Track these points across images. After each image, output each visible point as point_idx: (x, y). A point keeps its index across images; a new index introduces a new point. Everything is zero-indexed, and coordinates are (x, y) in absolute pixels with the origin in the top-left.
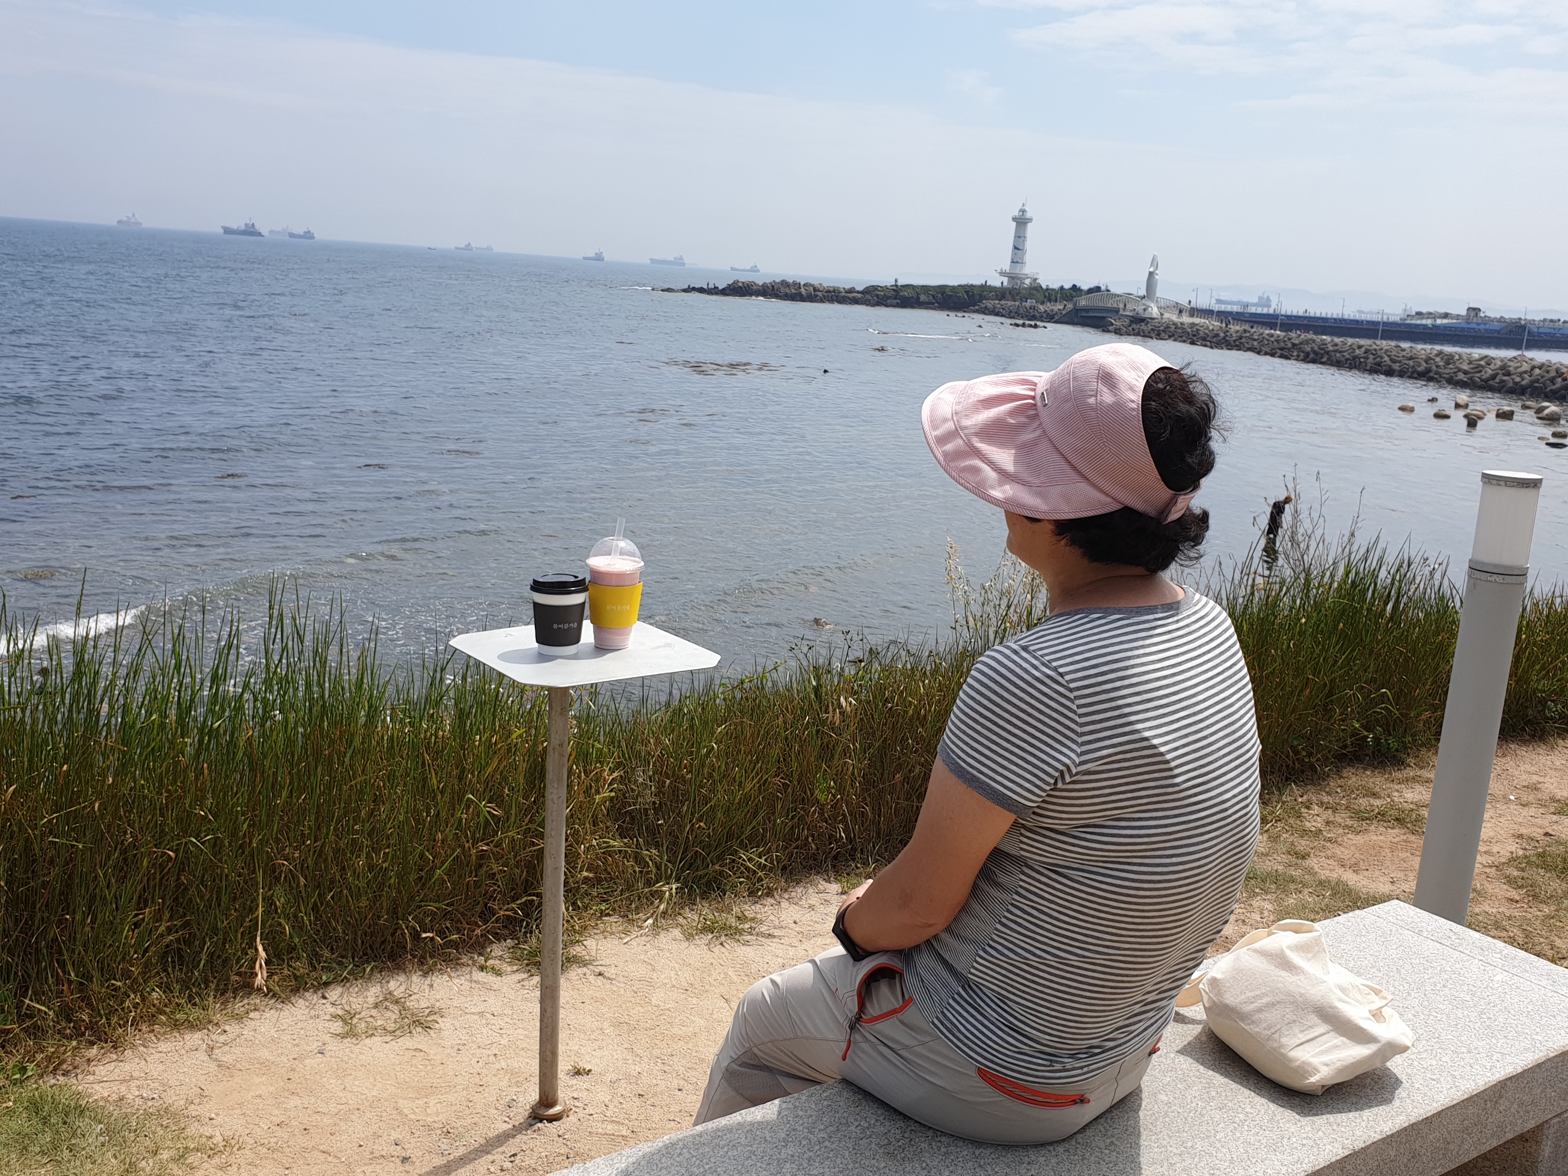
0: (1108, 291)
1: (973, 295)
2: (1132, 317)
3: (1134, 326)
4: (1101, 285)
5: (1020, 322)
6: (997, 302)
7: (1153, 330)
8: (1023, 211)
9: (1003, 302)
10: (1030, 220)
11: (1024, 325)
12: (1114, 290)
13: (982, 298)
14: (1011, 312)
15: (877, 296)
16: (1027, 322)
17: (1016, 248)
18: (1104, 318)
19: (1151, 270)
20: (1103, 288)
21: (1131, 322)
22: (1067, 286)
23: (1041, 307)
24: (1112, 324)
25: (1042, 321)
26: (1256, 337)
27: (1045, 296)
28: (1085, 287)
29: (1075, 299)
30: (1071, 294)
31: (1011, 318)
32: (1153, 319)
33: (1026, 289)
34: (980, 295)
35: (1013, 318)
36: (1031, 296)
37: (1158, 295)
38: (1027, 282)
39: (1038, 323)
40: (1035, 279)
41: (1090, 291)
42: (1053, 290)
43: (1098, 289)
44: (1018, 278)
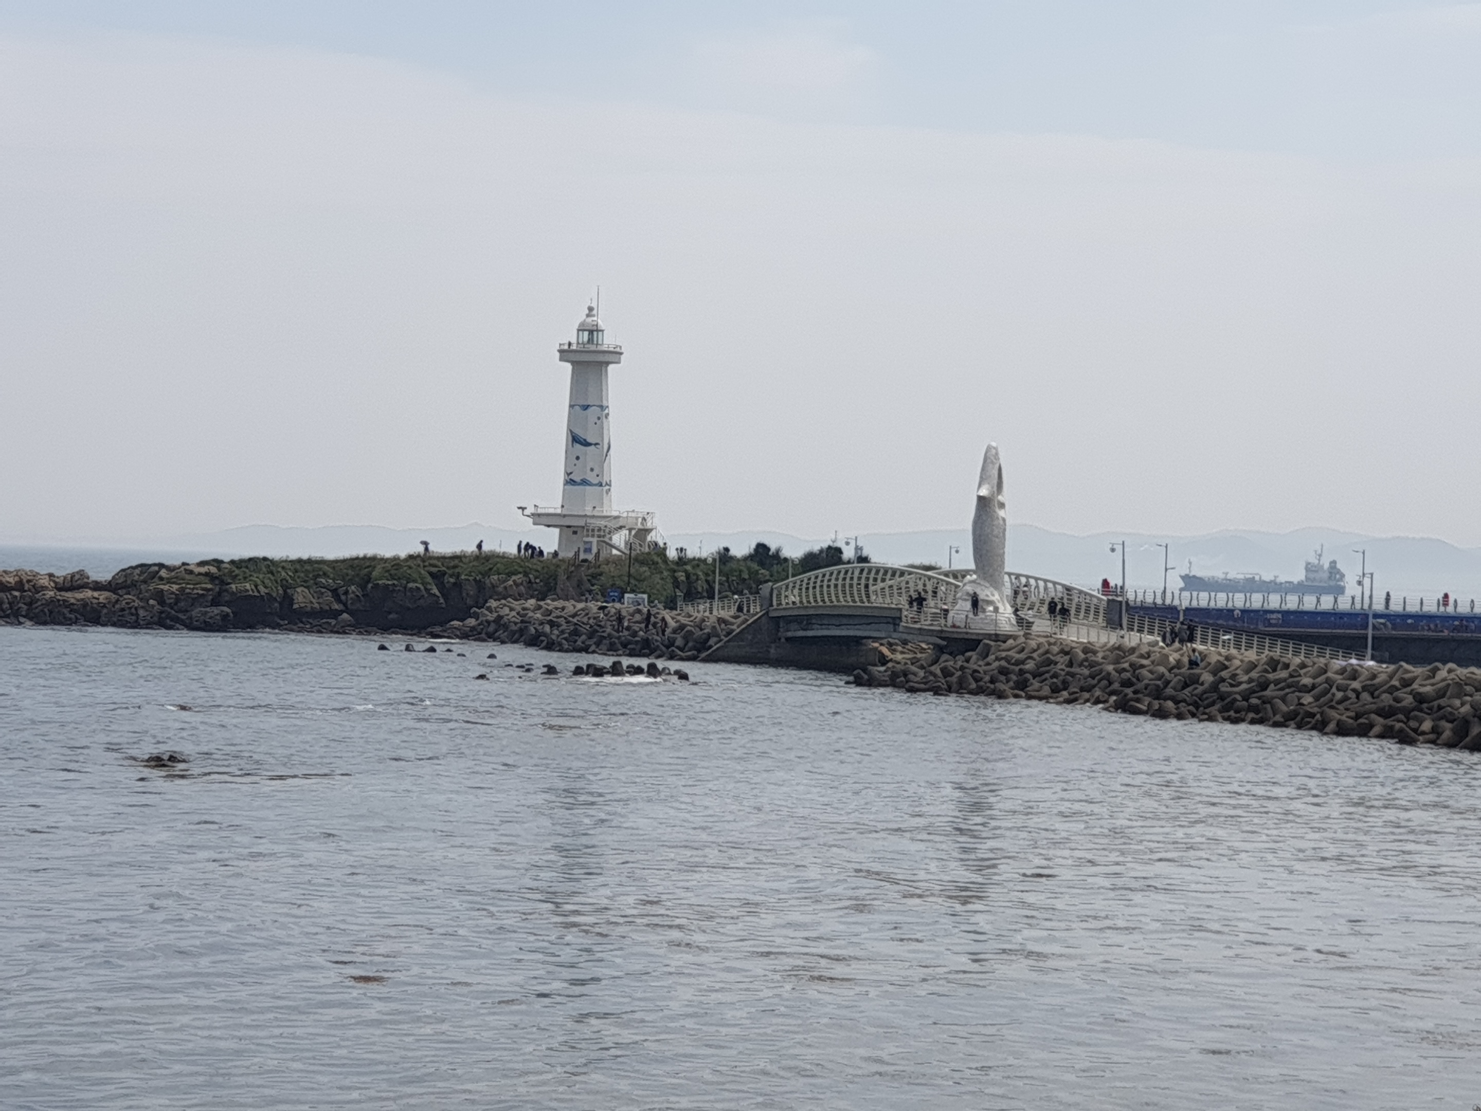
0: (863, 559)
1: (458, 585)
2: (940, 634)
3: (947, 661)
4: (840, 544)
5: (606, 662)
6: (532, 602)
7: (1003, 671)
8: (593, 331)
9: (550, 604)
10: (615, 355)
11: (616, 670)
12: (879, 557)
13: (484, 593)
14: (576, 633)
15: (160, 596)
16: (626, 662)
17: (575, 439)
18: (858, 640)
19: (984, 492)
20: (848, 553)
21: (940, 650)
22: (741, 549)
23: (667, 615)
24: (883, 661)
25: (672, 657)
26: (1306, 681)
27: (676, 584)
28: (794, 551)
29: (765, 588)
30: (753, 574)
31: (579, 650)
32: (1005, 638)
33: (617, 561)
34: (480, 585)
35: (585, 650)
36: (633, 584)
37: (1011, 565)
38: (620, 539)
39: (660, 664)
40: (643, 533)
41: (811, 561)
42: (699, 562)
43: (832, 555)
44: (591, 531)
